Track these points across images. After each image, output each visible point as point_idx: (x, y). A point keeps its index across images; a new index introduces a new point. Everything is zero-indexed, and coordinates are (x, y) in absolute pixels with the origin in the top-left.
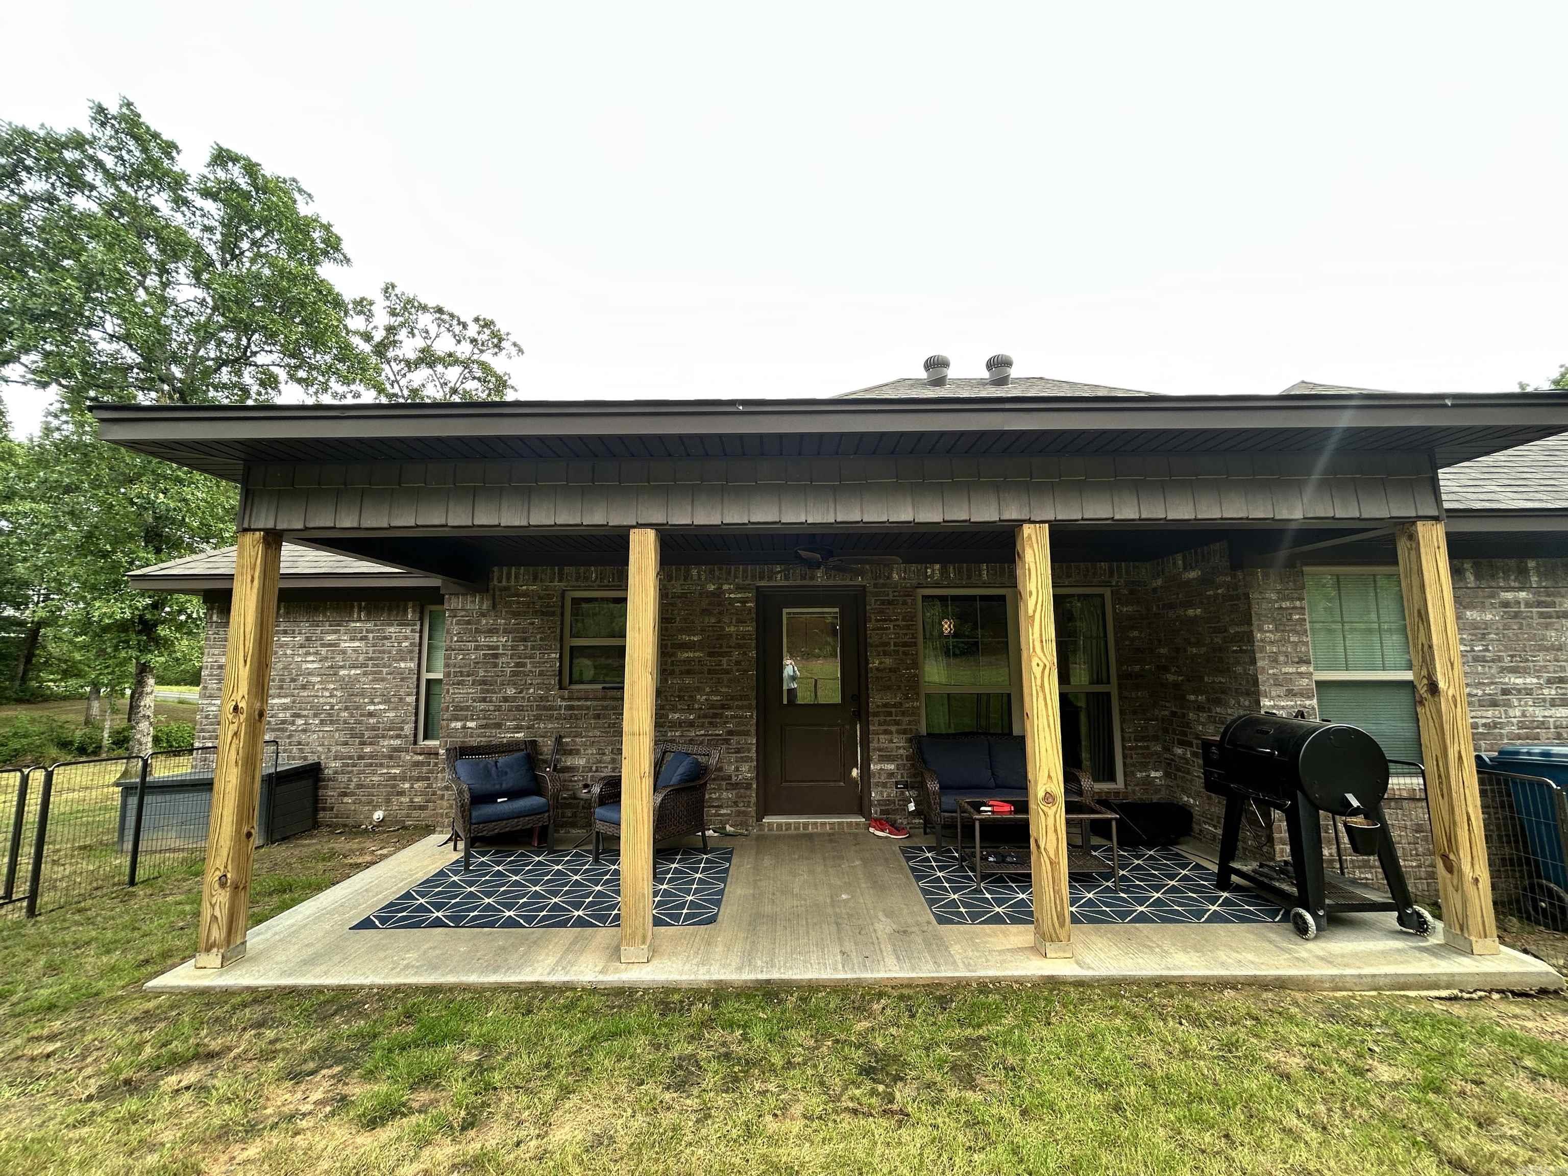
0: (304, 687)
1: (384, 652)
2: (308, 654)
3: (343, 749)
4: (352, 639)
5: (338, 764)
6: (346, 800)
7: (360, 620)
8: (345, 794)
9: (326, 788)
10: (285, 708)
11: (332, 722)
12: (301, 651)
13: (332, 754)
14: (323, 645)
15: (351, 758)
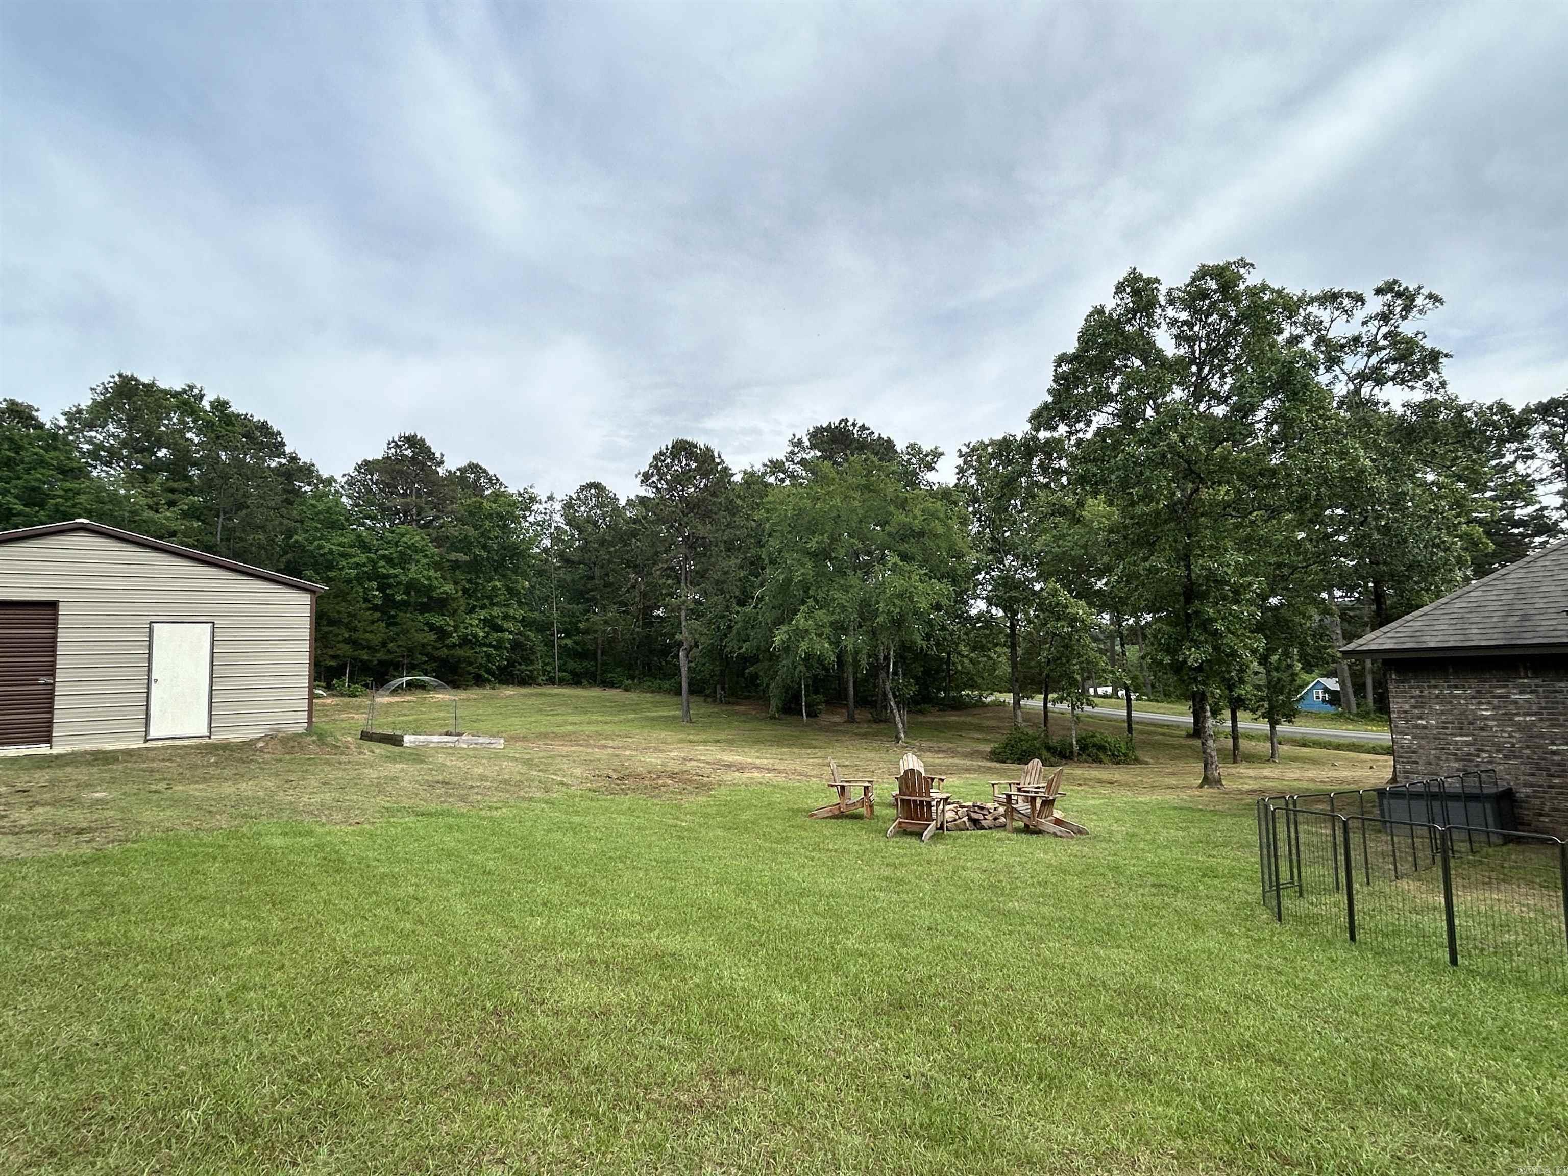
0: (1482, 729)
1: (1557, 703)
2: (1480, 703)
3: (1531, 779)
4: (1521, 693)
5: (1529, 790)
6: (1542, 819)
7: (1527, 677)
8: (1541, 815)
9: (1521, 807)
10: (1468, 744)
11: (1515, 757)
12: (1474, 701)
13: (1521, 781)
14: (1494, 697)
15: (1540, 786)
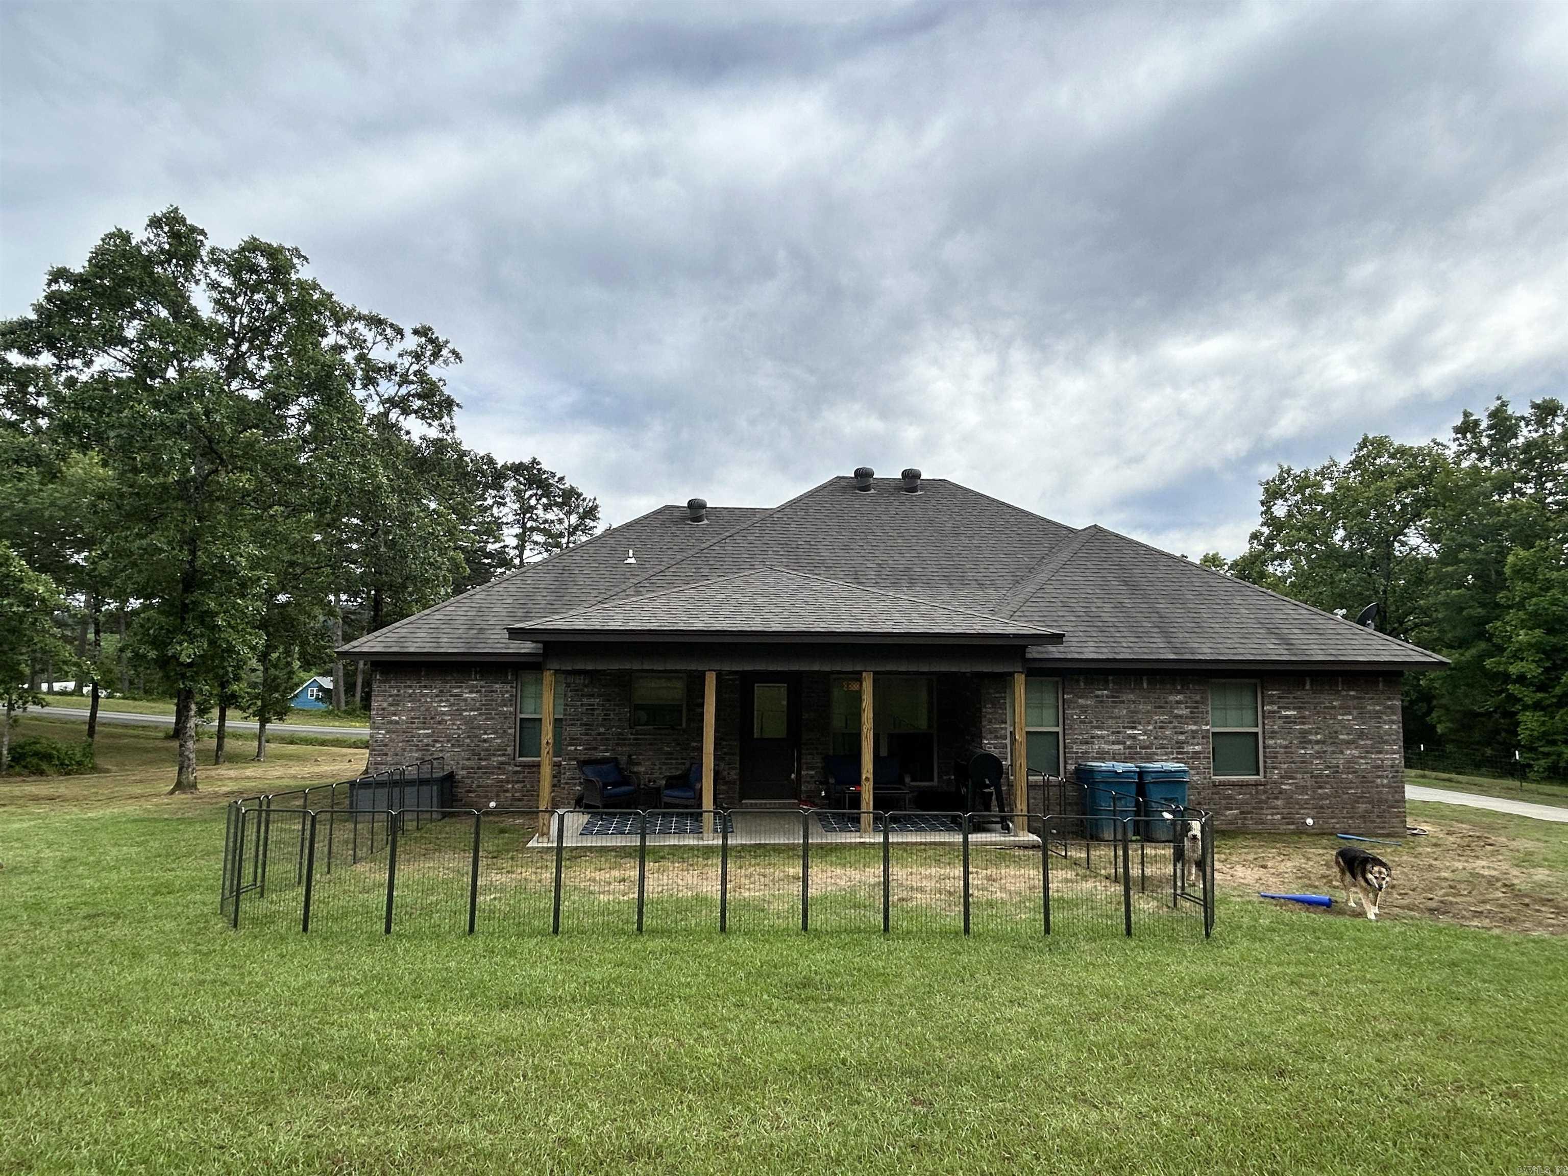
0: (440, 723)
1: (493, 700)
2: (442, 701)
3: (467, 763)
4: (471, 692)
5: (464, 772)
6: (470, 795)
7: (476, 680)
8: (470, 791)
9: (457, 787)
10: (427, 736)
11: (459, 746)
12: (437, 699)
13: (460, 766)
14: (451, 696)
15: (472, 768)
